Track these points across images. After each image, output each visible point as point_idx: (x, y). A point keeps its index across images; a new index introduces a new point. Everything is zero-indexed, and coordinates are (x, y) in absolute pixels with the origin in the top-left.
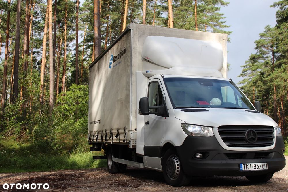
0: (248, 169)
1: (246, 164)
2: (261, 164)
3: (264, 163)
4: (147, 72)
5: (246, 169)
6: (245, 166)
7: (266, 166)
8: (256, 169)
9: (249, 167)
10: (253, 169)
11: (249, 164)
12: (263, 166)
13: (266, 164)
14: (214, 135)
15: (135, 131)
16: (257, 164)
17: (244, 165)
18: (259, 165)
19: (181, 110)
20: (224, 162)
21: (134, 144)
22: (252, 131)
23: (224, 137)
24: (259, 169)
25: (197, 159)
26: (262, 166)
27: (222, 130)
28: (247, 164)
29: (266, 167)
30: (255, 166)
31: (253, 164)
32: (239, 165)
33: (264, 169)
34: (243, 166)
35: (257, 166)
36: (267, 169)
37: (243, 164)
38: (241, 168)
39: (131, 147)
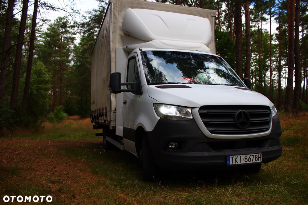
0: (237, 163)
1: (234, 156)
2: (254, 155)
3: (257, 154)
4: (127, 47)
5: (234, 163)
6: (234, 159)
7: (260, 157)
8: (248, 162)
9: (238, 160)
10: (243, 162)
11: (239, 156)
12: (257, 158)
13: (260, 155)
14: (193, 119)
15: (115, 111)
16: (248, 156)
17: (232, 157)
18: (252, 157)
19: (155, 87)
20: (206, 154)
21: (114, 125)
22: (244, 113)
23: (207, 120)
24: (251, 162)
25: (170, 150)
26: (254, 158)
27: (204, 111)
28: (236, 156)
29: (260, 159)
30: (247, 159)
31: (243, 157)
32: (226, 158)
33: (258, 161)
34: (231, 159)
35: (249, 158)
36: (261, 161)
37: (230, 156)
38: (228, 162)
39: (111, 128)
